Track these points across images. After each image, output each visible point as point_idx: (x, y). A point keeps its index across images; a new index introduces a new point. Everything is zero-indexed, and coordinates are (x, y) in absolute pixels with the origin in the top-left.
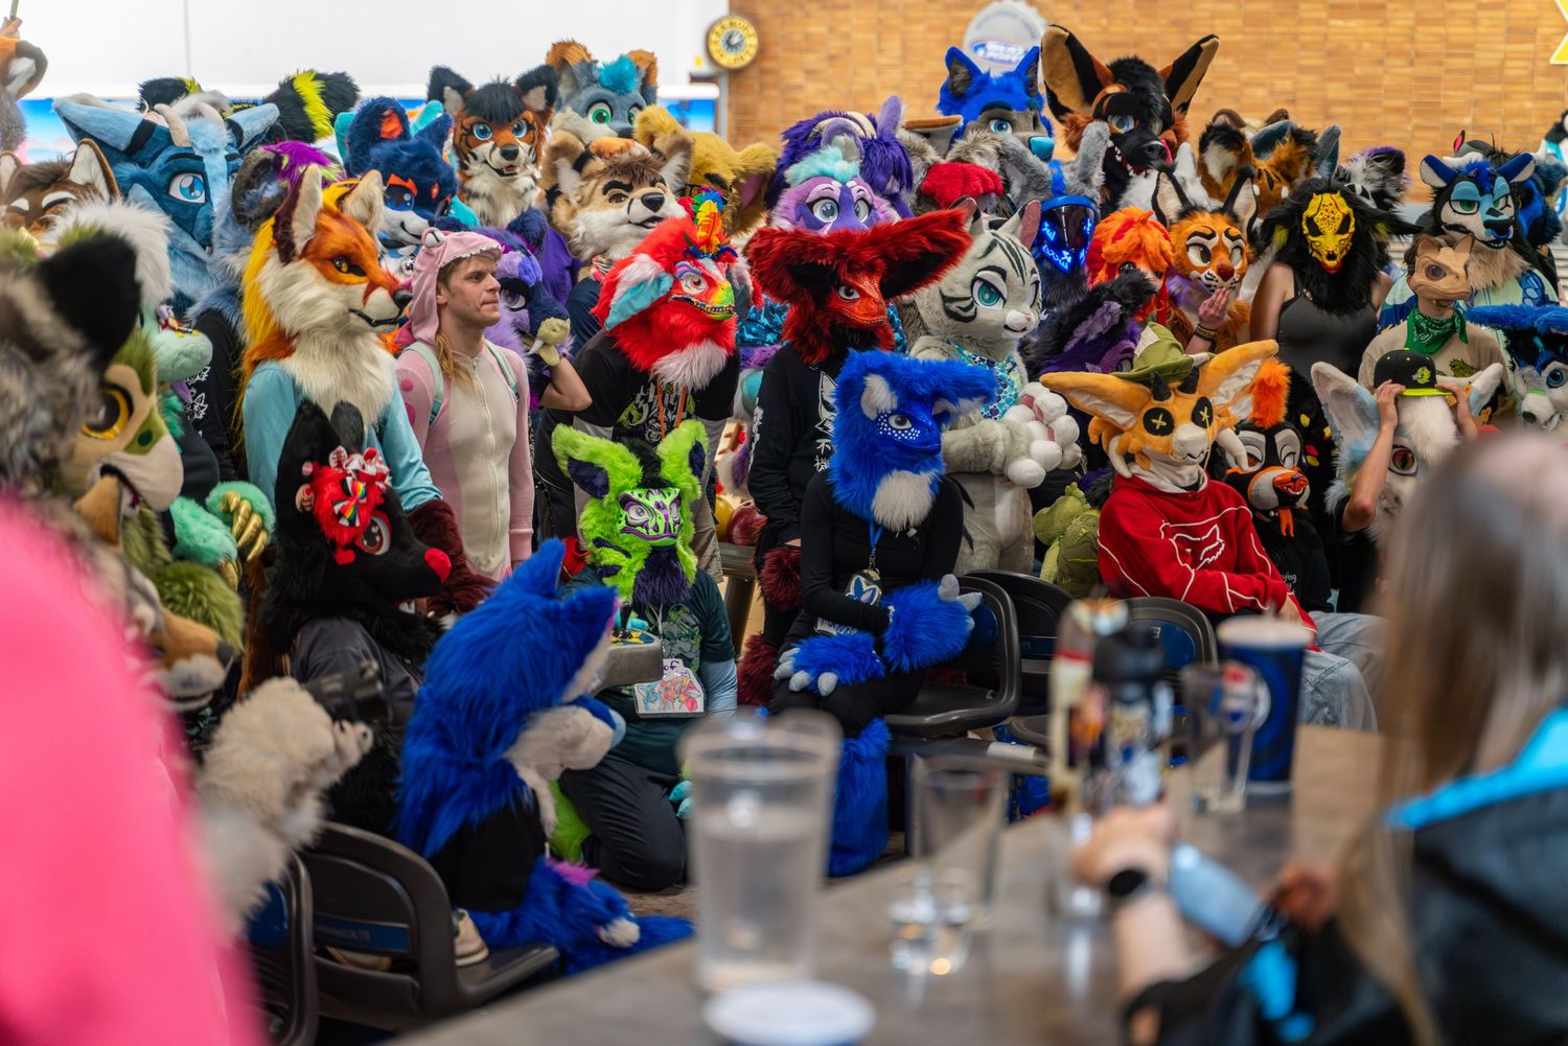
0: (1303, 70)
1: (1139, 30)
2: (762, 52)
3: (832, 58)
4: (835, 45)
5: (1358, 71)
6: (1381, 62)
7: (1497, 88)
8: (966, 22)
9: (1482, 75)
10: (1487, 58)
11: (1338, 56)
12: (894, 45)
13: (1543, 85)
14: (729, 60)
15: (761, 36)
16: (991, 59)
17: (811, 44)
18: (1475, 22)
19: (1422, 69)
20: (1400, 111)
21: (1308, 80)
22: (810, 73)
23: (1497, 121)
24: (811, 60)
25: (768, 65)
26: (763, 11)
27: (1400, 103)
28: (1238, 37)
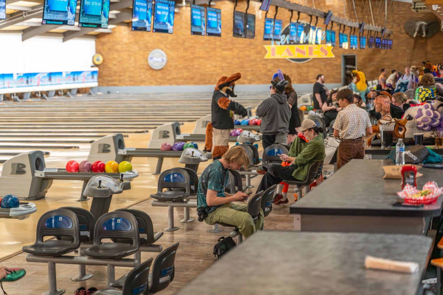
0: (218, 61)
1: (185, 54)
2: (104, 61)
3: (119, 62)
4: (120, 59)
5: (228, 61)
6: (232, 59)
7: (254, 63)
8: (148, 54)
9: (252, 61)
10: (253, 58)
11: (224, 58)
12: (132, 59)
13: (263, 62)
14: (97, 63)
15: (103, 58)
16: (154, 61)
17: (114, 59)
18: (250, 51)
19: (241, 60)
20: (237, 68)
21: (219, 63)
22: (114, 65)
23: (255, 69)
24: (115, 62)
25: (105, 63)
26: (103, 53)
27: (237, 66)
28: (204, 55)
